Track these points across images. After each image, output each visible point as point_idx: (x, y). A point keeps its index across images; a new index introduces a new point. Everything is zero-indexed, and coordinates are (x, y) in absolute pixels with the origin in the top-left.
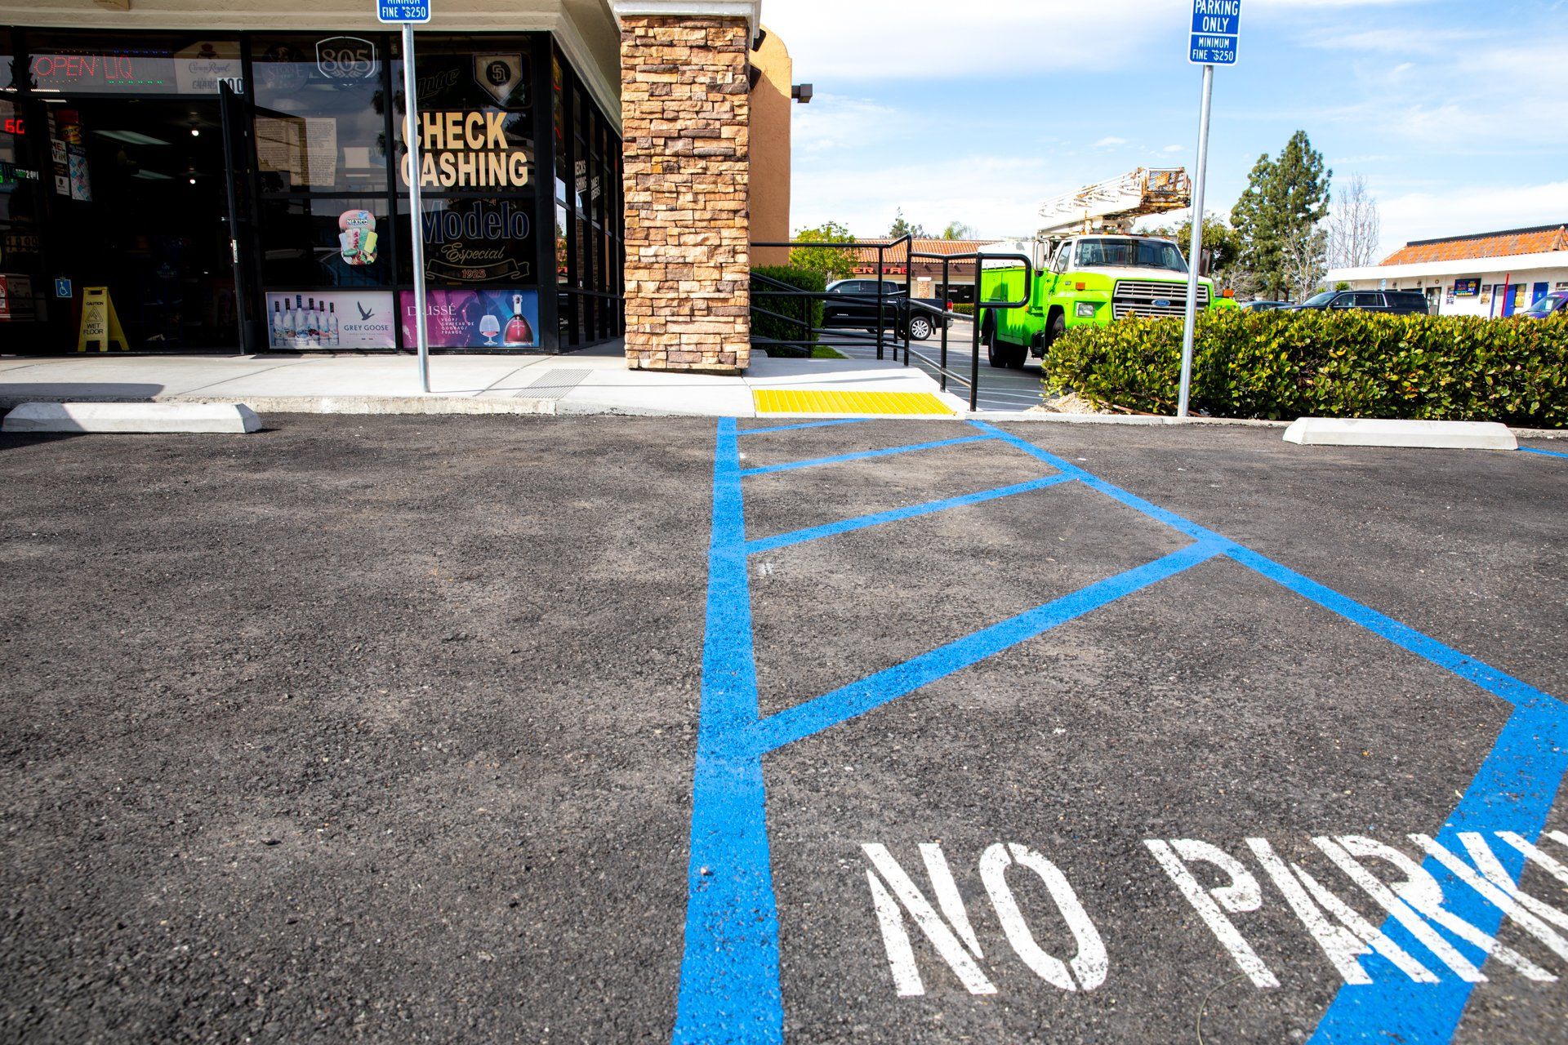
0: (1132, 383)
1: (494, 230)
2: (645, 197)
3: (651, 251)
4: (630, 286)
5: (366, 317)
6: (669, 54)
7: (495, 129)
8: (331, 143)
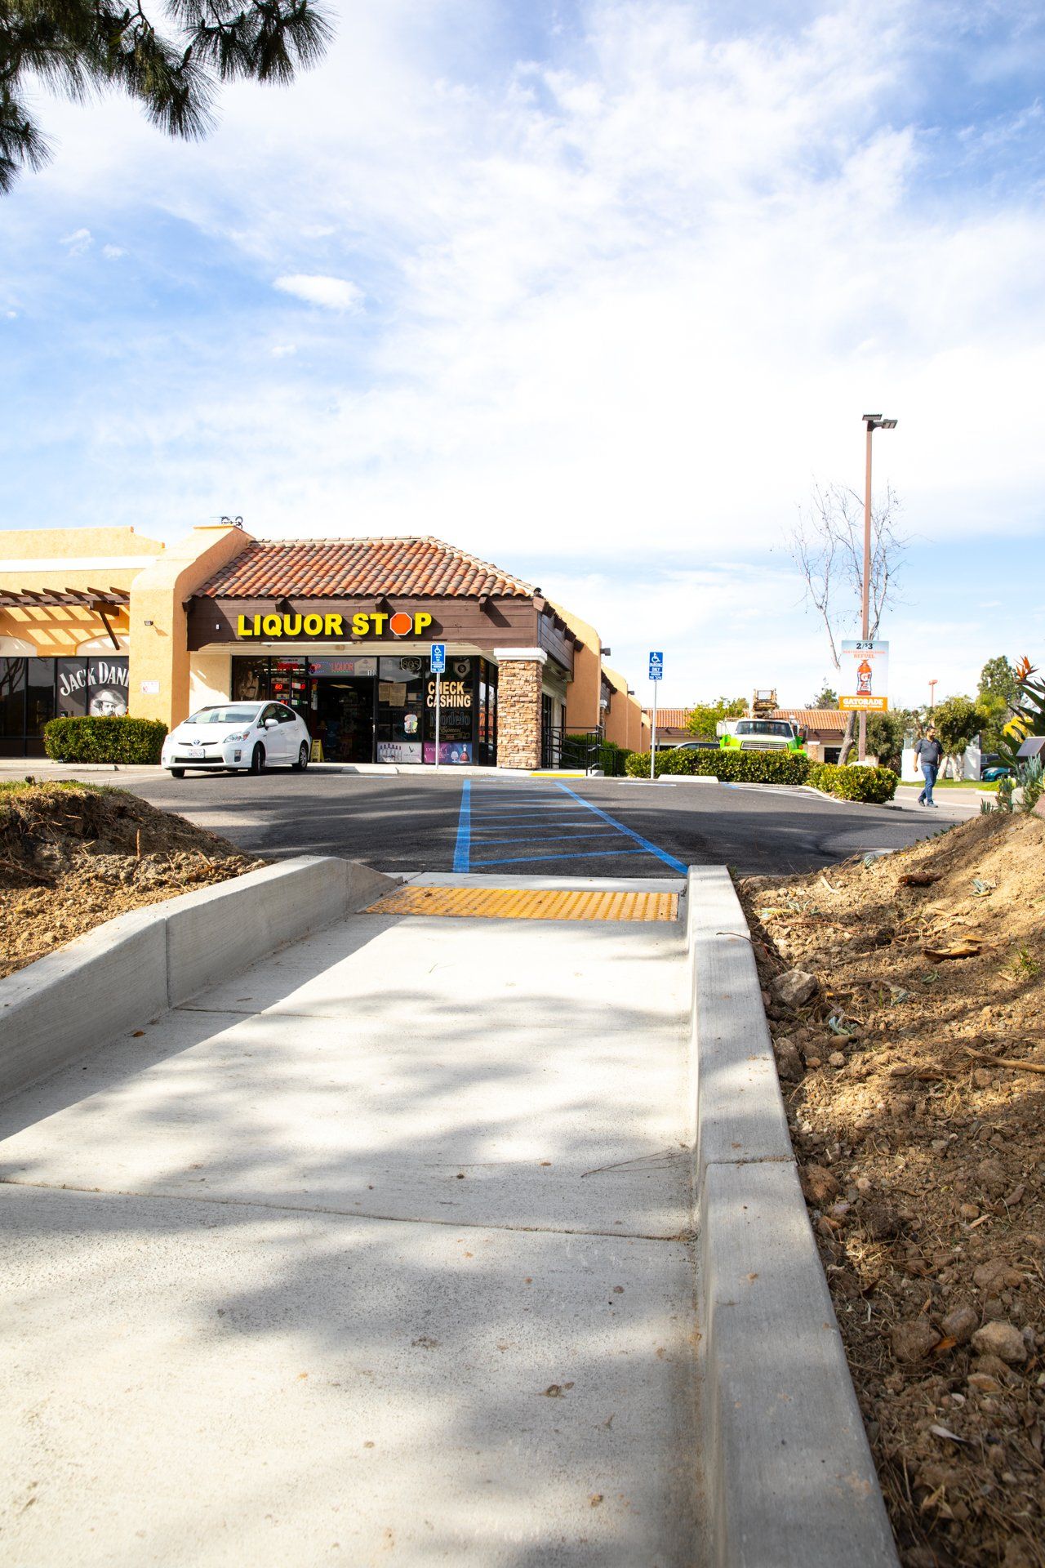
1: (458, 722)
2: (505, 714)
3: (506, 731)
4: (499, 742)
5: (412, 751)
6: (513, 671)
7: (460, 687)
8: (404, 692)
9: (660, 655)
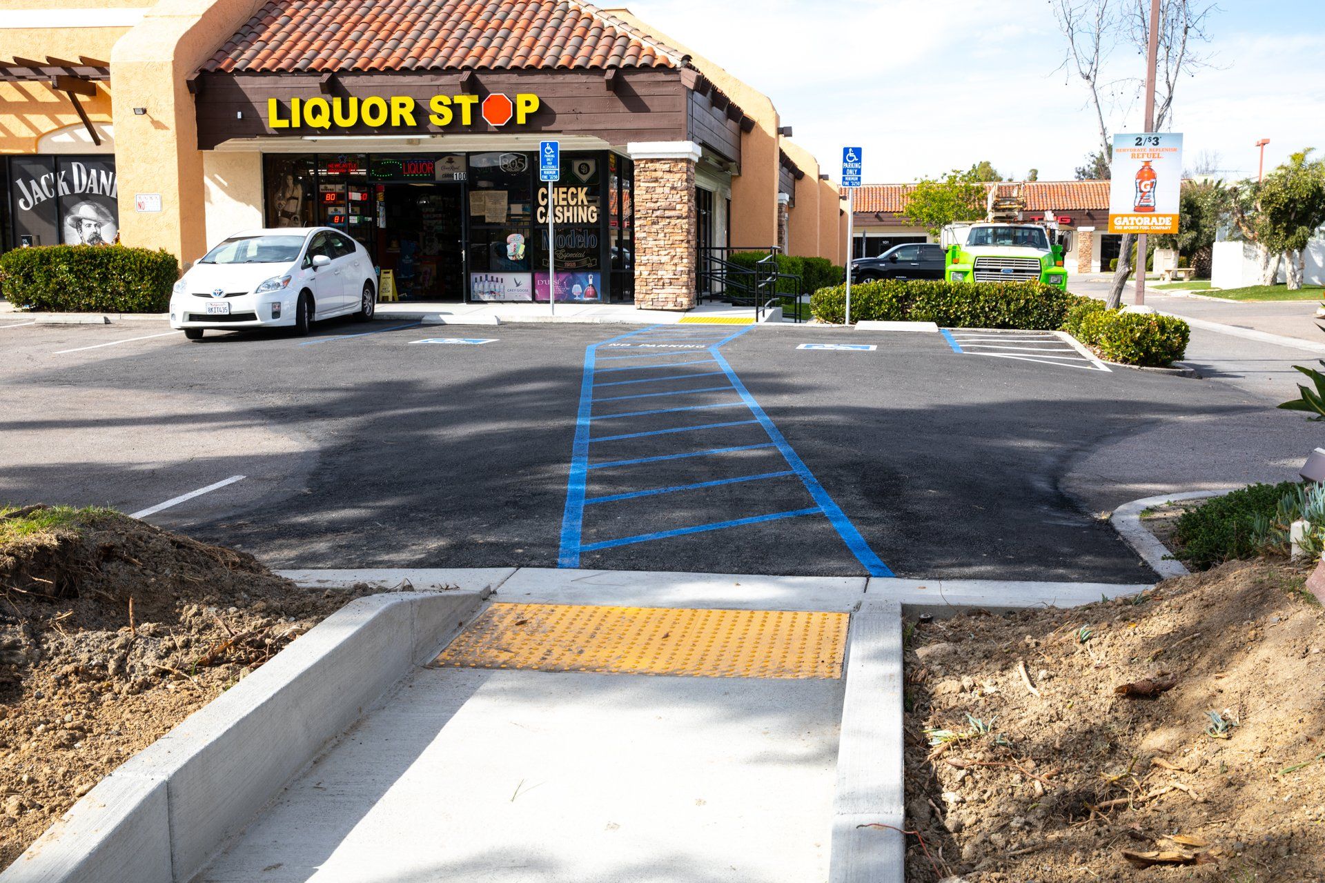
0: (833, 313)
1: (580, 244)
2: (644, 235)
3: (646, 258)
4: (637, 273)
5: (518, 285)
6: (655, 175)
7: (582, 195)
8: (505, 202)
9: (858, 151)
